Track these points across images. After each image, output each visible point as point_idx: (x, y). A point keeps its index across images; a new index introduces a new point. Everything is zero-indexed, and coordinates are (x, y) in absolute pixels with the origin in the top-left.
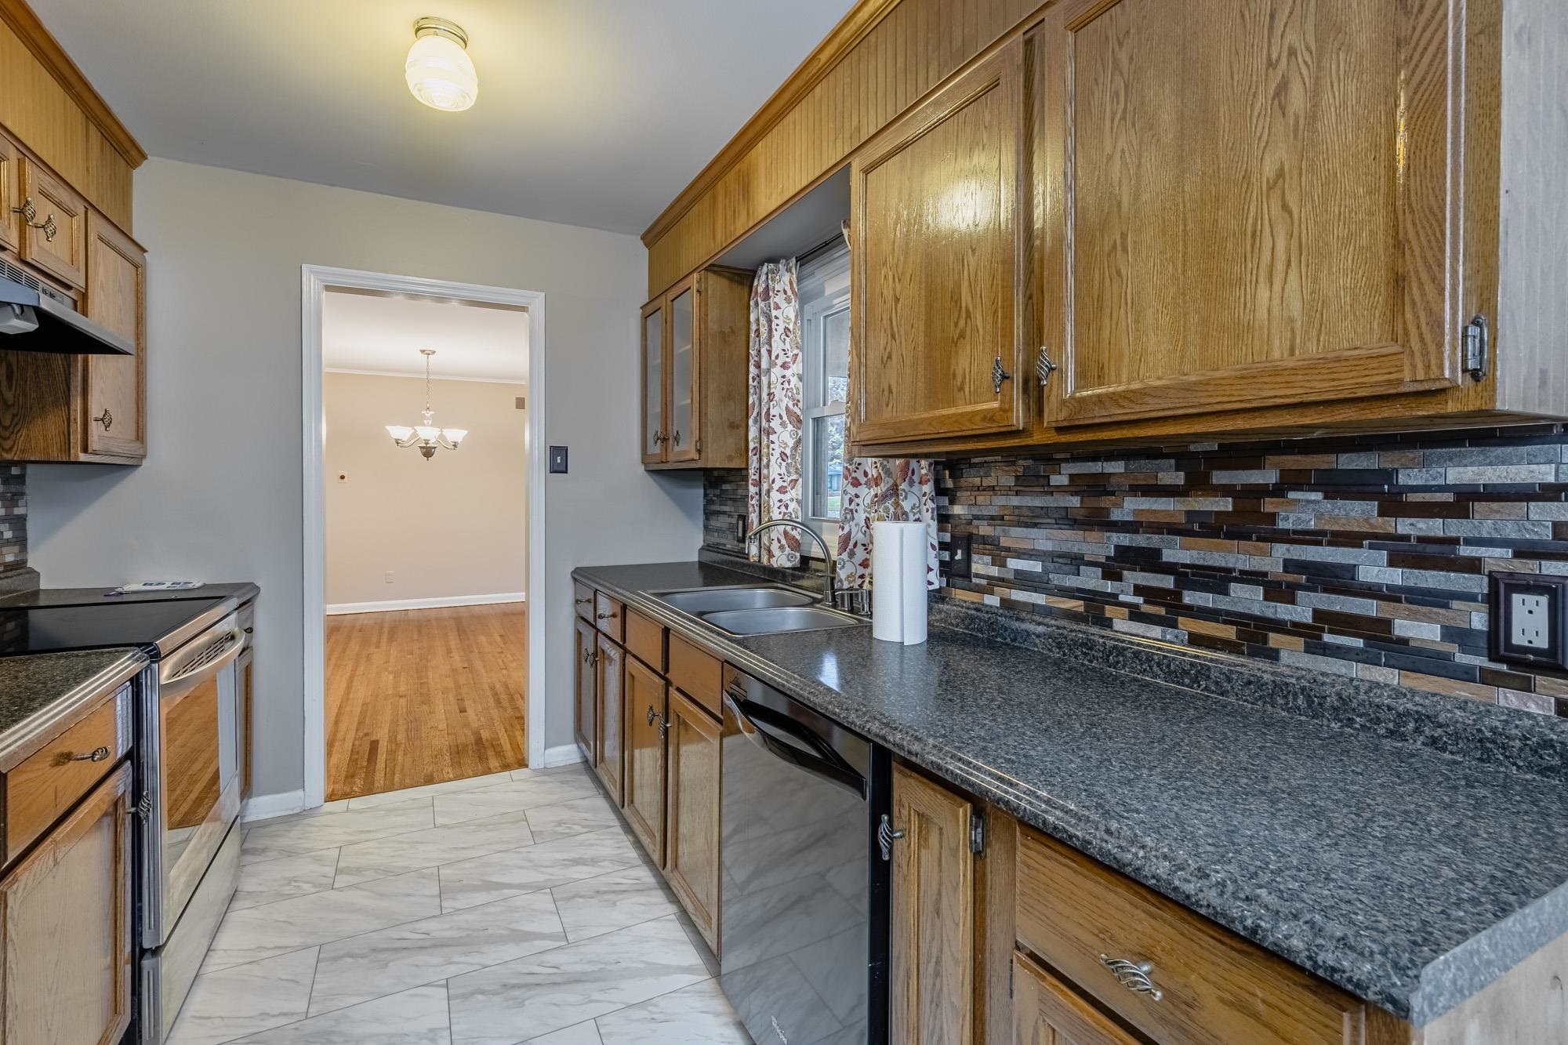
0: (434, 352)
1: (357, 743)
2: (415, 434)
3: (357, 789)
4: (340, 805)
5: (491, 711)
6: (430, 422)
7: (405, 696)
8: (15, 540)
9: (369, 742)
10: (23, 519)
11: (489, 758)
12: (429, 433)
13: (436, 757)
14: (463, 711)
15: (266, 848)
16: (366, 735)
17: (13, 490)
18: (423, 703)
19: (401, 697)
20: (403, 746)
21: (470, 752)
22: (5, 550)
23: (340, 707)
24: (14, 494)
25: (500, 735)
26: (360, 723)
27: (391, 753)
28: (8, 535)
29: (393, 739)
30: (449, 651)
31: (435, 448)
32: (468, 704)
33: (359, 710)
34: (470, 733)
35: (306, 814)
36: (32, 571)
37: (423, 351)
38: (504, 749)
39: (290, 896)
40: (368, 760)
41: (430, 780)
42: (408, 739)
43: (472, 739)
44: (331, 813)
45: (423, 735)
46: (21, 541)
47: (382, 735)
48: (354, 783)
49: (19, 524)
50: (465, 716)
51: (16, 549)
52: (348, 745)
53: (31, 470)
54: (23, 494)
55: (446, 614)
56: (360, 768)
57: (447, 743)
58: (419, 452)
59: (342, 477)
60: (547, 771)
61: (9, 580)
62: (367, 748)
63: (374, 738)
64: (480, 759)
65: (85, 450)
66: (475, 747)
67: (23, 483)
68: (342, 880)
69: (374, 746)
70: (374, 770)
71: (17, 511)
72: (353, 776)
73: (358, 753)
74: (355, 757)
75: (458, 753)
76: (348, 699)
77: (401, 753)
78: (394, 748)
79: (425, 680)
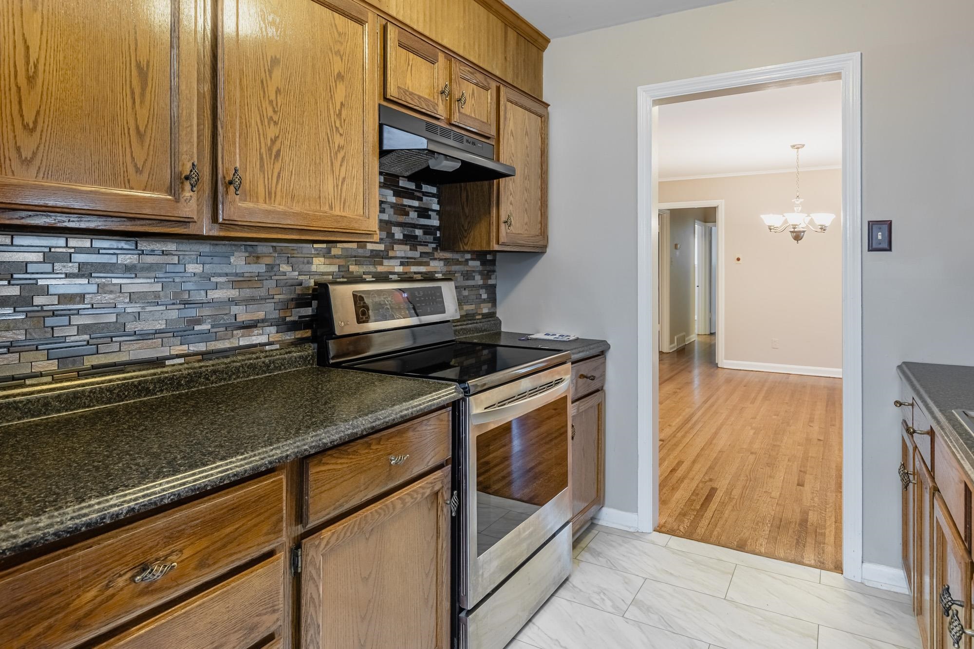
0: (803, 146)
1: (701, 485)
2: (786, 222)
3: (682, 529)
4: (664, 538)
5: (829, 494)
6: (800, 208)
7: (756, 453)
8: (488, 299)
9: (709, 488)
10: (494, 287)
11: (807, 544)
12: (798, 219)
13: (757, 524)
14: (801, 484)
15: (601, 553)
16: (711, 480)
17: (488, 269)
18: (768, 465)
19: (752, 453)
20: (734, 501)
21: (791, 531)
22: (482, 305)
23: (702, 449)
24: (489, 271)
25: (828, 523)
26: (711, 468)
27: (723, 504)
28: (484, 296)
29: (729, 492)
30: (811, 420)
31: (804, 232)
32: (808, 479)
33: (715, 455)
34: (798, 510)
35: (636, 535)
36: (498, 319)
37: (793, 146)
38: (827, 541)
39: (594, 606)
40: (702, 505)
41: (741, 547)
42: (742, 496)
43: (798, 517)
44: (654, 543)
45: (755, 497)
46: (493, 300)
47: (722, 485)
48: (683, 522)
49: (492, 290)
50: (800, 490)
51: (490, 305)
52: (694, 485)
53: (498, 255)
54: (494, 271)
55: (823, 383)
56: (693, 510)
57: (773, 513)
58: (790, 237)
59: (738, 259)
60: (862, 589)
61: (481, 324)
62: (706, 492)
63: (715, 486)
64: (798, 543)
65: (498, 243)
66: (797, 527)
67: (495, 264)
68: (634, 613)
69: (713, 491)
70: (703, 515)
71: (490, 282)
72: (684, 515)
73: (698, 494)
74: (694, 497)
75: (779, 526)
76: (711, 443)
77: (730, 508)
78: (726, 502)
79: (778, 443)
